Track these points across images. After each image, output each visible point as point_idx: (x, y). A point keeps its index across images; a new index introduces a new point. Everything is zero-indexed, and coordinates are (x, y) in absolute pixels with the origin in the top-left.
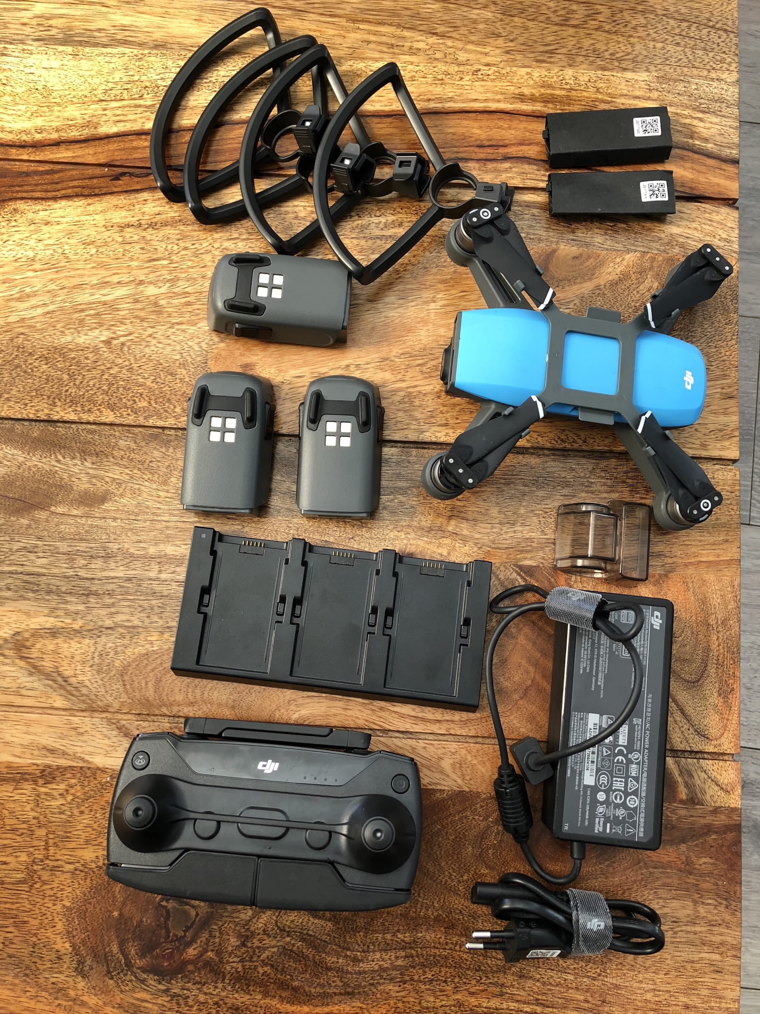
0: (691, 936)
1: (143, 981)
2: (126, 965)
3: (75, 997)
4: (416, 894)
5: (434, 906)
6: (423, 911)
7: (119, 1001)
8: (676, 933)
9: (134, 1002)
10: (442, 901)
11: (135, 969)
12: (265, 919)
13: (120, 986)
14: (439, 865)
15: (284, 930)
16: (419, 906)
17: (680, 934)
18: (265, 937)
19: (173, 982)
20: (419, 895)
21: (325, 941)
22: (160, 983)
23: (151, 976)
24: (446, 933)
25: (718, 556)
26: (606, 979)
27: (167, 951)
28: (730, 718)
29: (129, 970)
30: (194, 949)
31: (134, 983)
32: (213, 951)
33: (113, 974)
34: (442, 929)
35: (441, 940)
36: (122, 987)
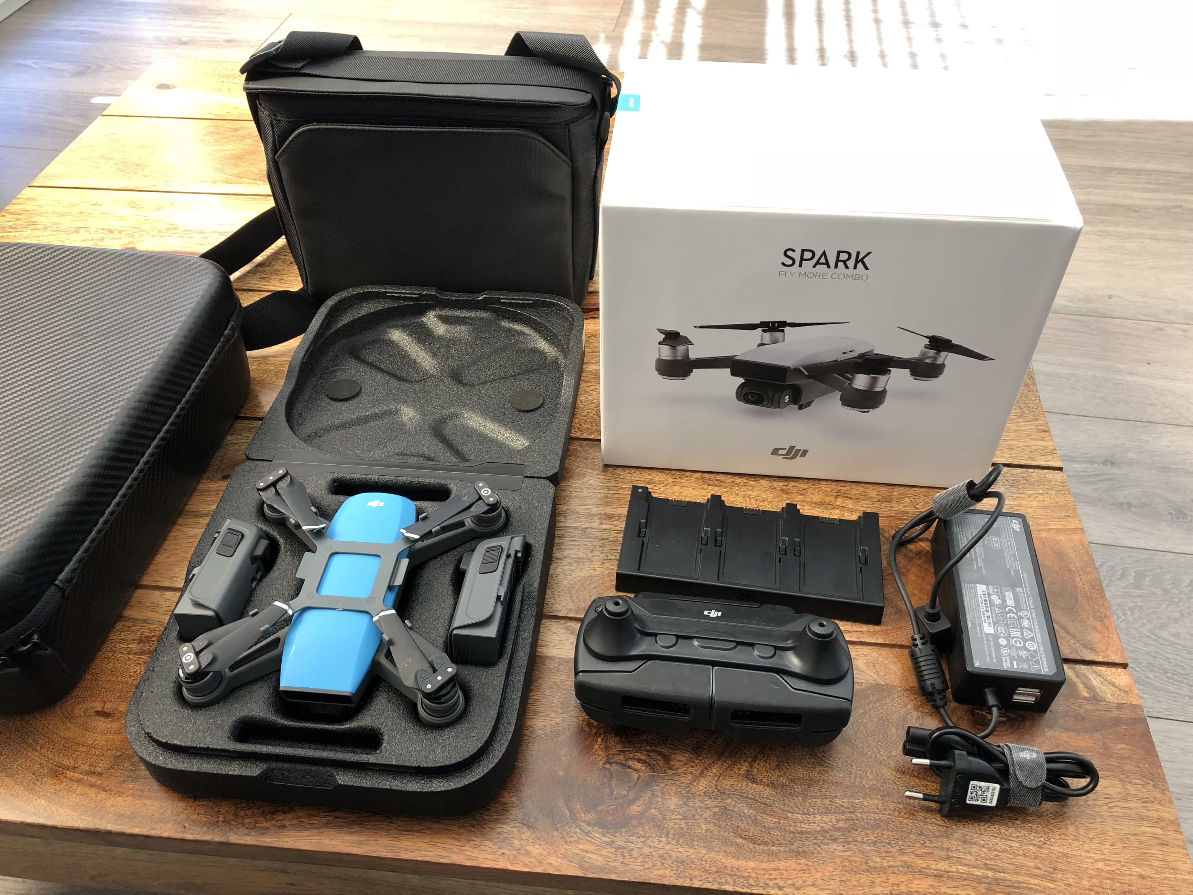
0: (1128, 812)
1: (588, 834)
2: (571, 819)
3: (519, 846)
4: (849, 766)
5: (868, 777)
6: (858, 780)
7: (563, 851)
8: (1110, 808)
9: (579, 852)
10: (874, 772)
11: (580, 823)
12: (705, 783)
13: (564, 837)
14: (867, 742)
15: (724, 793)
16: (853, 776)
17: (1116, 809)
18: (707, 798)
19: (617, 834)
20: (851, 766)
21: (765, 804)
22: (604, 835)
23: (596, 828)
24: (883, 800)
25: (1065, 525)
26: (1052, 848)
27: (611, 807)
28: (1111, 636)
29: (574, 823)
30: (638, 806)
31: (579, 835)
32: (656, 808)
33: (558, 826)
34: (879, 796)
35: (879, 807)
36: (567, 838)
